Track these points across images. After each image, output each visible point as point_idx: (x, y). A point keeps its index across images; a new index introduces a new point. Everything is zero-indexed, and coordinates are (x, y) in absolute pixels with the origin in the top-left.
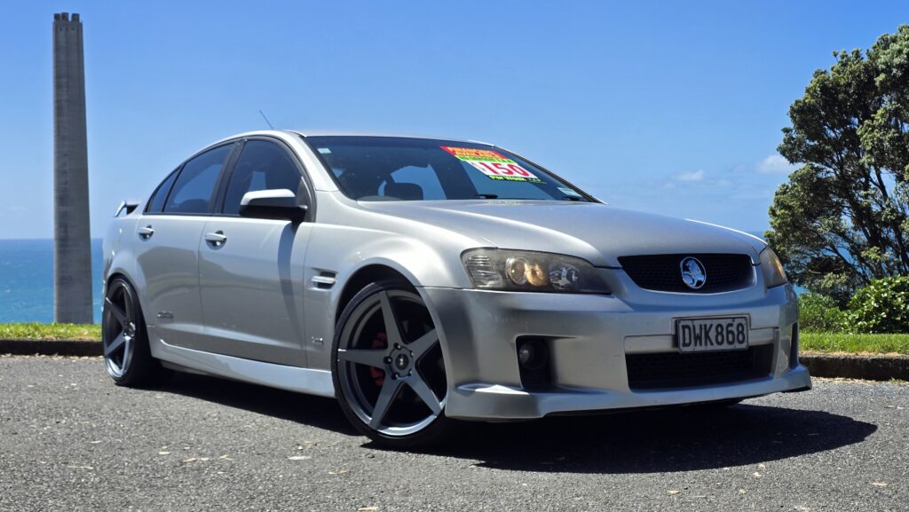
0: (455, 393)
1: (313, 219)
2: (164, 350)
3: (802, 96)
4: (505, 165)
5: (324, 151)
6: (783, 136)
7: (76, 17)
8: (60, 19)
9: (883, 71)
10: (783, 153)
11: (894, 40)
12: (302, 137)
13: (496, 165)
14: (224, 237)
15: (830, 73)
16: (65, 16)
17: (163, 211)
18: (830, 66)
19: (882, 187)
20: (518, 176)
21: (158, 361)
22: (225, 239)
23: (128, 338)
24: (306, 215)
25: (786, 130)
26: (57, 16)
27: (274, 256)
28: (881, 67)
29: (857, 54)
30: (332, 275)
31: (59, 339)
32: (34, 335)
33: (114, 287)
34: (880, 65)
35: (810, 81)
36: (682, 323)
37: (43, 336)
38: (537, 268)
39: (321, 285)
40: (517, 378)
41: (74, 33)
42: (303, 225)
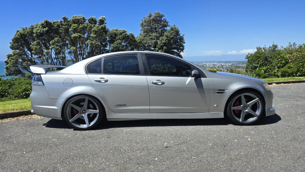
1: (205, 77)
6: (10, 44)
9: (35, 33)
10: (11, 48)
15: (21, 32)
18: (20, 30)
23: (84, 115)
30: (224, 90)
34: (34, 31)
39: (218, 93)
42: (203, 79)
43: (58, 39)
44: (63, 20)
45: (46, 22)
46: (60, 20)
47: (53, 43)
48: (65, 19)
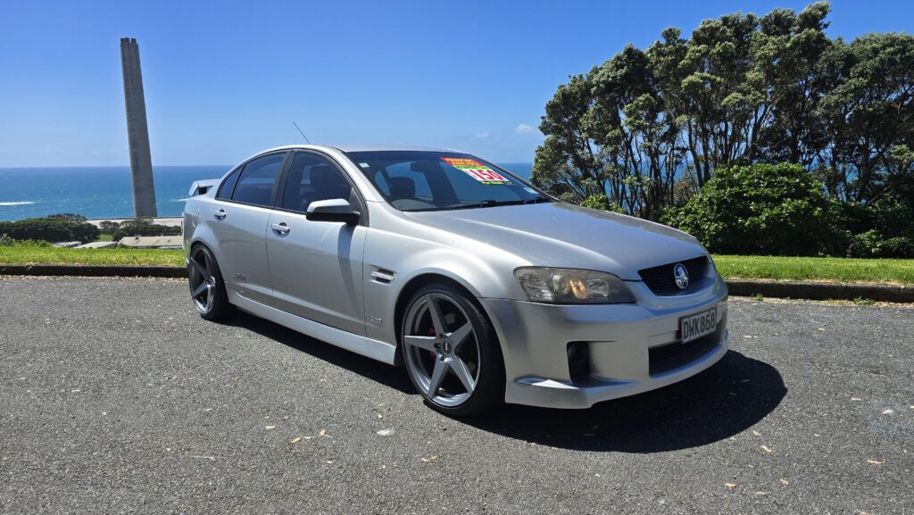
0: (514, 385)
1: (366, 223)
2: (238, 299)
3: (552, 99)
4: (485, 171)
5: (364, 165)
6: (541, 120)
7: (134, 40)
8: (124, 41)
9: (595, 85)
10: (541, 130)
11: (601, 69)
12: (344, 153)
13: (480, 171)
14: (287, 228)
15: (567, 87)
16: (127, 39)
17: (232, 199)
18: (567, 83)
19: (589, 148)
20: (497, 180)
21: (234, 307)
22: (289, 230)
23: (209, 286)
24: (360, 220)
25: (543, 118)
26: (122, 40)
27: (334, 250)
28: (594, 83)
29: (581, 77)
30: (391, 273)
31: (151, 266)
32: (133, 263)
33: (196, 251)
34: (594, 81)
35: (556, 91)
36: (684, 321)
37: (140, 263)
38: (580, 284)
39: (378, 279)
40: (567, 376)
41: (133, 49)
42: (358, 228)
43: (647, 99)
44: (663, 41)
45: (629, 52)
46: (655, 42)
47: (630, 111)
48: (670, 35)
